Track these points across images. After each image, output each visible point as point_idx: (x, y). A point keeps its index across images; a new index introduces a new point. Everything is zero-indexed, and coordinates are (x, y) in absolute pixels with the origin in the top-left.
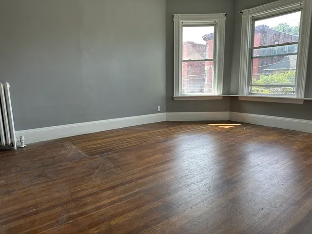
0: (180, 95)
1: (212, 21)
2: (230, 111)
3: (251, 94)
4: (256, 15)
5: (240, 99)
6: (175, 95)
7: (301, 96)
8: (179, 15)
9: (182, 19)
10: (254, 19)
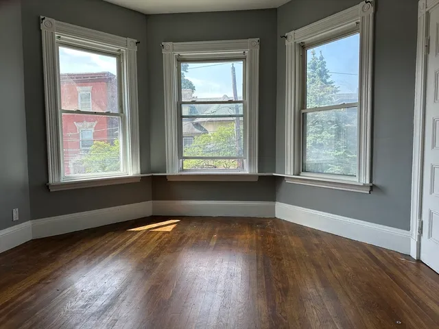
0: (62, 181)
1: (115, 48)
2: (153, 199)
3: (183, 170)
4: (185, 54)
5: (169, 180)
6: (52, 180)
7: (255, 171)
8: (54, 21)
9: (59, 30)
10: (181, 60)
